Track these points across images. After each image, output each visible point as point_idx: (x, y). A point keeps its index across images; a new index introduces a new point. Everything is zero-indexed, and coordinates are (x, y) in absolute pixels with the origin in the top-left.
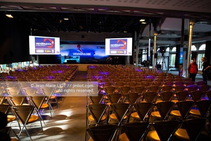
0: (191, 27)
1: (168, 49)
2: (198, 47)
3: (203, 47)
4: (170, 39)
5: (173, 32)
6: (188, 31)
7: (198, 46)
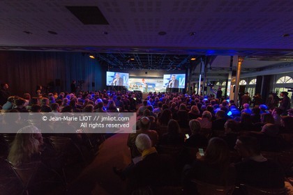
0: (240, 63)
1: (218, 84)
2: (248, 82)
3: (254, 82)
4: (220, 75)
5: (223, 69)
6: (236, 67)
7: (248, 80)
